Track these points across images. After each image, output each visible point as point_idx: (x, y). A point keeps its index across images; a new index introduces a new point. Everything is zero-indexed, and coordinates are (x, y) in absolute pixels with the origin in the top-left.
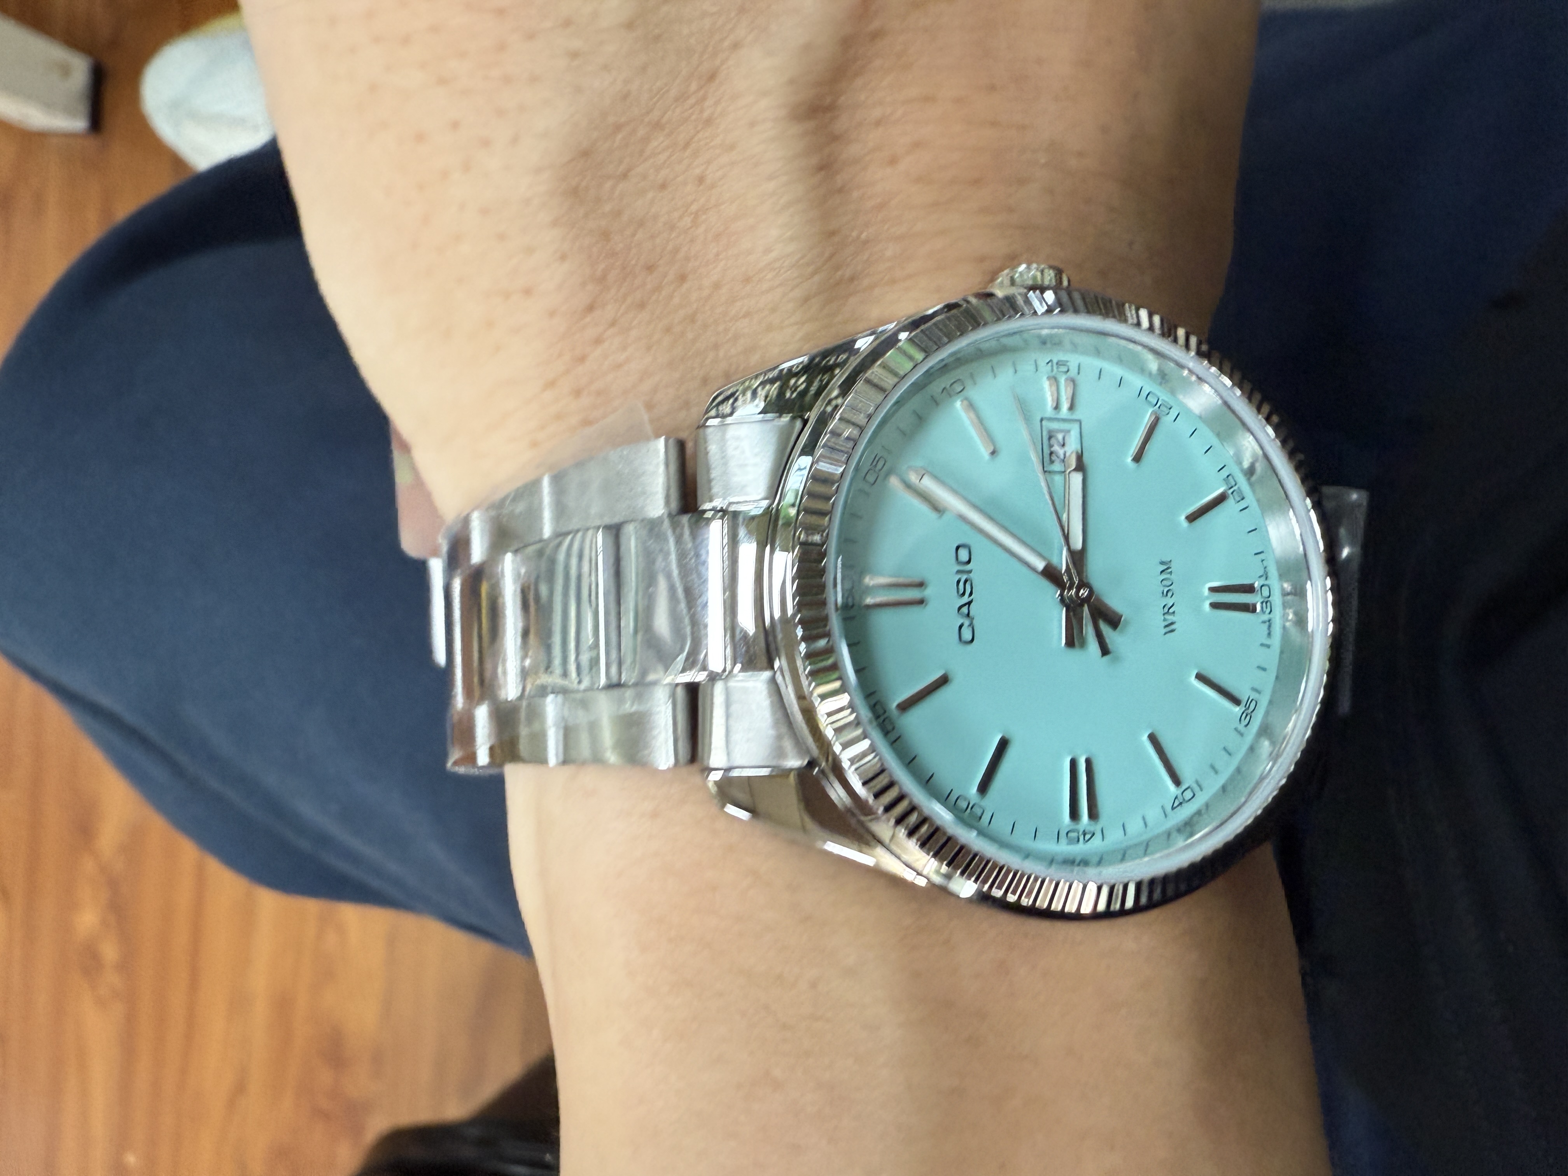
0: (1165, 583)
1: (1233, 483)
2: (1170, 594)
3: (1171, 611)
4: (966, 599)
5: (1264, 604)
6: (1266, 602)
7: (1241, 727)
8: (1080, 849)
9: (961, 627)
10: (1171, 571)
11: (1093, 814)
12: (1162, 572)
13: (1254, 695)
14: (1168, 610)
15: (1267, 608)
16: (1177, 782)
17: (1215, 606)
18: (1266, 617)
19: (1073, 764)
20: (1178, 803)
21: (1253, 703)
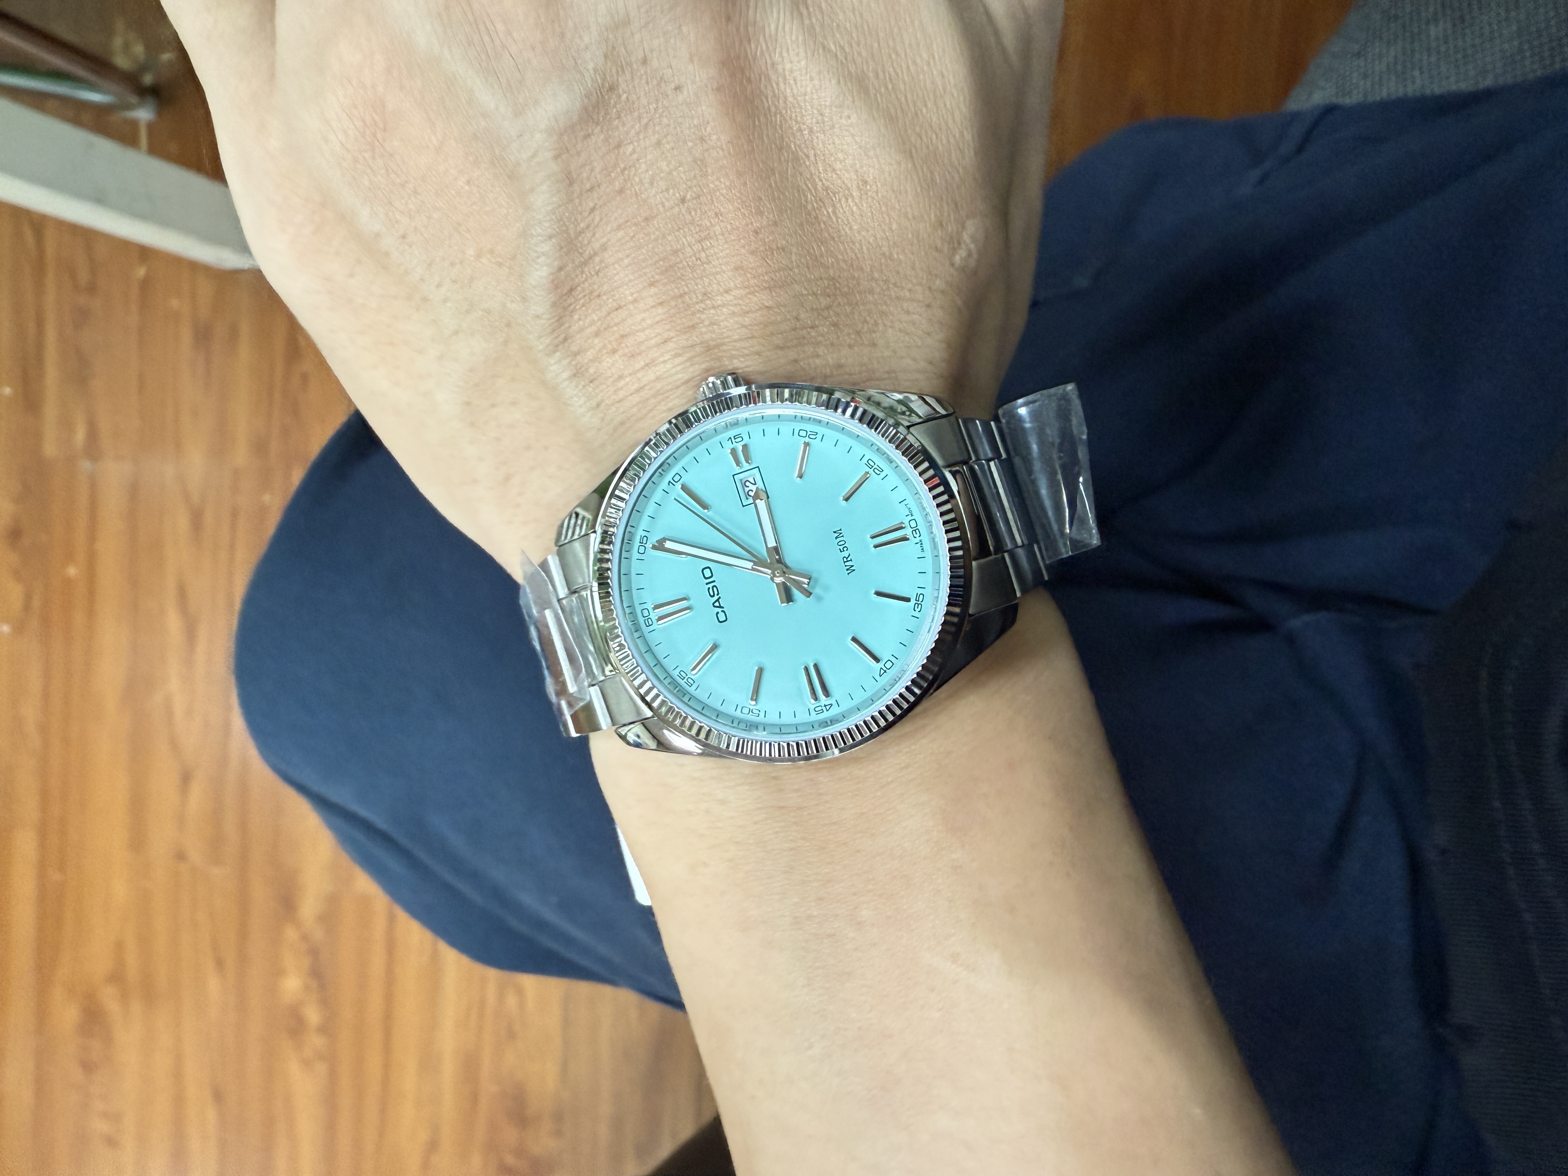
1: (873, 464)
4: (716, 597)
5: (914, 532)
6: (915, 530)
8: (825, 715)
9: (718, 613)
11: (827, 693)
13: (920, 591)
15: (916, 534)
16: (877, 660)
17: (876, 547)
19: (807, 669)
20: (883, 672)
21: (921, 597)
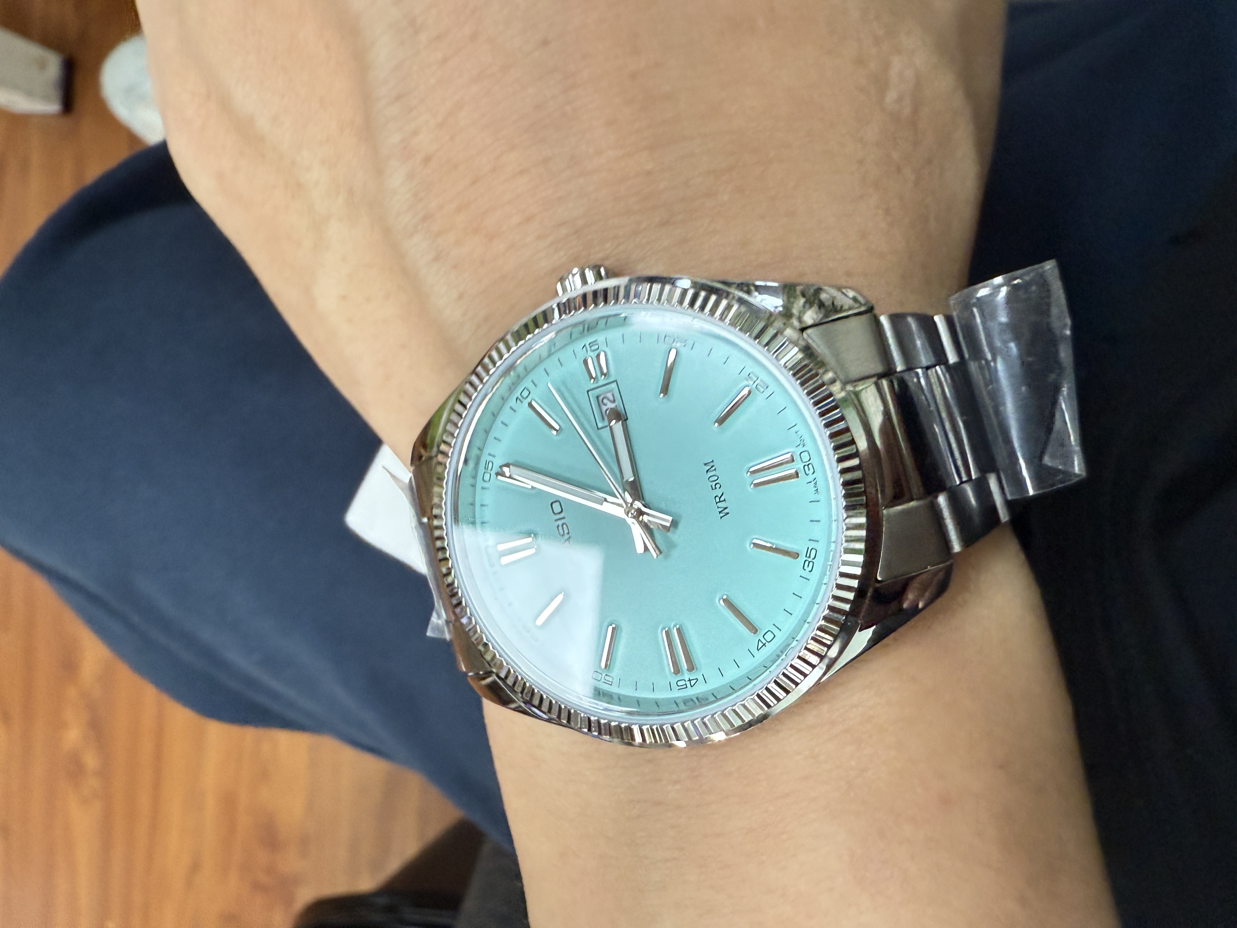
0: (711, 479)
1: (755, 379)
2: (718, 486)
3: (722, 499)
4: (566, 537)
5: (806, 467)
6: (808, 465)
7: (805, 574)
8: (690, 692)
10: (715, 468)
11: (691, 665)
12: (707, 471)
13: (812, 545)
14: (720, 499)
15: (809, 469)
16: (755, 630)
18: (811, 478)
19: (668, 633)
20: (762, 645)
21: (813, 552)
